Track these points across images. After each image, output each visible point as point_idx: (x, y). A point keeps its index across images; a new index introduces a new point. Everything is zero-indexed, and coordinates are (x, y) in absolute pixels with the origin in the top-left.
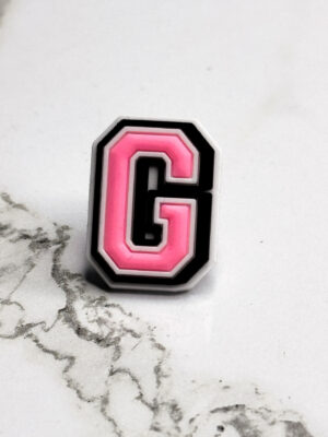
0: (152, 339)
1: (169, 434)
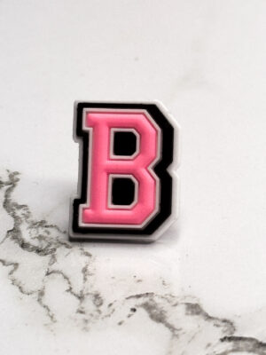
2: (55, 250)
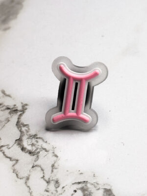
0: (54, 153)
1: (52, 193)
2: (39, 152)
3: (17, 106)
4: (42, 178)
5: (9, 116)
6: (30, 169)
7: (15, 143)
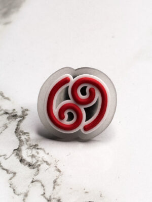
0: (56, 167)
3: (16, 110)
4: (42, 195)
5: (7, 122)
6: (29, 183)
7: (13, 153)
